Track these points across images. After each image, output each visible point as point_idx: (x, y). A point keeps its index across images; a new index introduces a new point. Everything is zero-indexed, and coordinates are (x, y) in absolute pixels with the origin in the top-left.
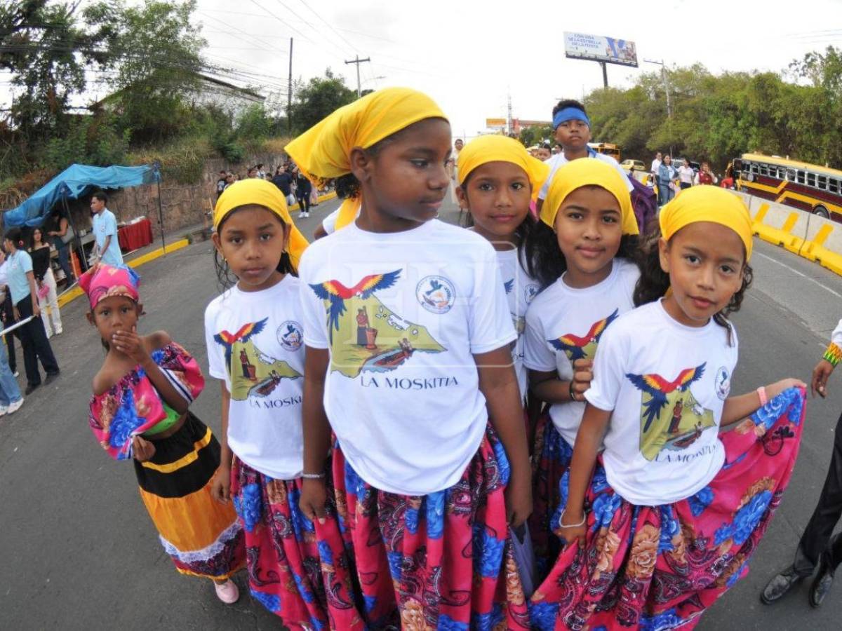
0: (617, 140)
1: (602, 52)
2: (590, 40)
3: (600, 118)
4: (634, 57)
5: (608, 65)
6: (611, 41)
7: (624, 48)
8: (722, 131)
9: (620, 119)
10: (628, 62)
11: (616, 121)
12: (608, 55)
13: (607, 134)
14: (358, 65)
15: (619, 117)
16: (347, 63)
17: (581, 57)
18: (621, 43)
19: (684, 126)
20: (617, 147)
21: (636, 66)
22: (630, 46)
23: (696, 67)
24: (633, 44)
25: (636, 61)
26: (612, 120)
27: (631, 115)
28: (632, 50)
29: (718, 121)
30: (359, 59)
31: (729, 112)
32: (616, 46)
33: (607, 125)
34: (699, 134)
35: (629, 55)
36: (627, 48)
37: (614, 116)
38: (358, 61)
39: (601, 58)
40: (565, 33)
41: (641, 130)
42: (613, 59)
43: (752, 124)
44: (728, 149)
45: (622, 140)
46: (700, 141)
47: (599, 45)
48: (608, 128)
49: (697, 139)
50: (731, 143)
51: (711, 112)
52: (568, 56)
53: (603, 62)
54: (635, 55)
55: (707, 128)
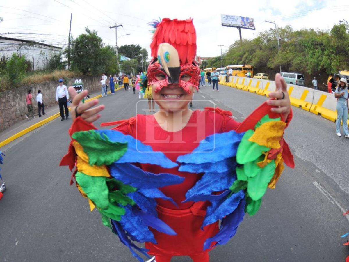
0: (251, 63)
1: (238, 23)
2: (233, 18)
3: (241, 53)
4: (253, 25)
5: (241, 29)
6: (243, 18)
7: (249, 21)
8: (315, 57)
9: (251, 53)
10: (251, 28)
11: (249, 54)
12: (241, 24)
13: (245, 61)
14: (116, 29)
15: (250, 52)
16: (111, 28)
17: (229, 26)
18: (247, 19)
19: (289, 55)
20: (251, 67)
21: (254, 29)
22: (251, 20)
23: (287, 27)
24: (253, 19)
25: (254, 27)
26: (247, 54)
27: (257, 51)
28: (252, 22)
29: (311, 51)
30: (117, 25)
31: (318, 46)
32: (245, 20)
33: (245, 56)
34: (299, 58)
35: (251, 24)
36: (250, 21)
37: (248, 51)
38: (116, 27)
39: (238, 26)
40: (222, 15)
41: (264, 58)
42: (244, 27)
43: (332, 53)
44: (320, 67)
45: (253, 63)
46: (301, 62)
47: (237, 20)
48: (245, 58)
49: (299, 62)
50: (322, 64)
51: (306, 47)
52: (223, 25)
53: (239, 28)
54: (254, 24)
55: (304, 55)
